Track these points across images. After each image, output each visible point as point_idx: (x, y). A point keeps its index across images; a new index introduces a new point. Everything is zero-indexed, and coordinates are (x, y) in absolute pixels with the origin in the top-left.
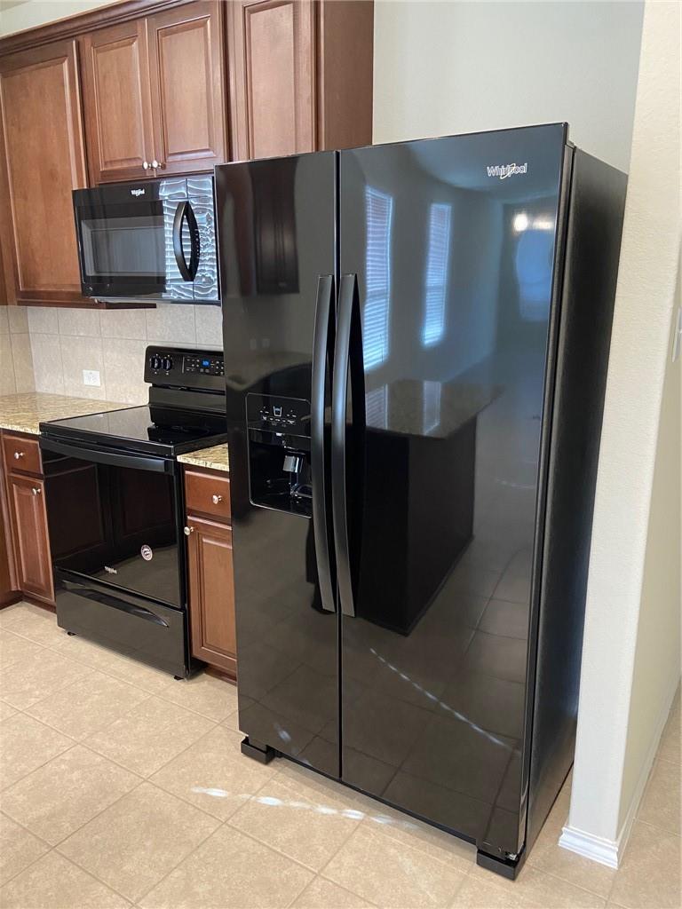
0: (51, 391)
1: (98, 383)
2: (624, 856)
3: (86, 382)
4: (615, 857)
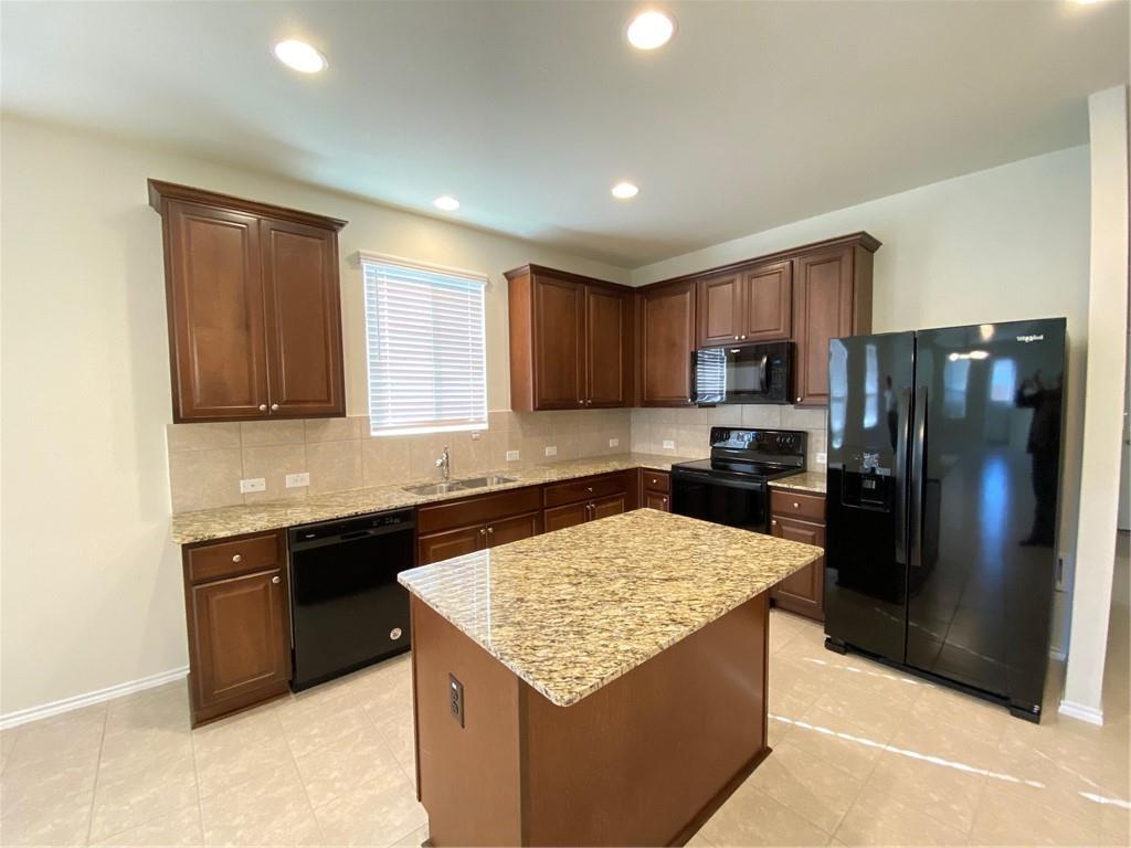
0: (641, 451)
1: (672, 447)
2: (1105, 718)
3: (665, 447)
4: (1101, 719)
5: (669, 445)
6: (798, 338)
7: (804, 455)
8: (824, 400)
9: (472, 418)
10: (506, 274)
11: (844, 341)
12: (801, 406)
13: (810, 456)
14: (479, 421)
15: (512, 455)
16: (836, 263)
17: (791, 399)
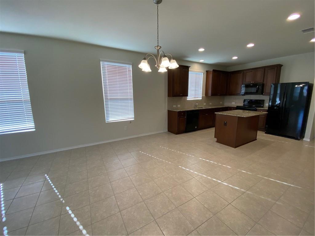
4: (309, 141)
5: (233, 103)
6: (265, 83)
7: (263, 104)
8: (269, 94)
9: (199, 97)
10: (206, 71)
11: (274, 84)
12: (264, 95)
13: (264, 104)
14: (200, 98)
15: (205, 104)
16: (274, 69)
17: (262, 94)
